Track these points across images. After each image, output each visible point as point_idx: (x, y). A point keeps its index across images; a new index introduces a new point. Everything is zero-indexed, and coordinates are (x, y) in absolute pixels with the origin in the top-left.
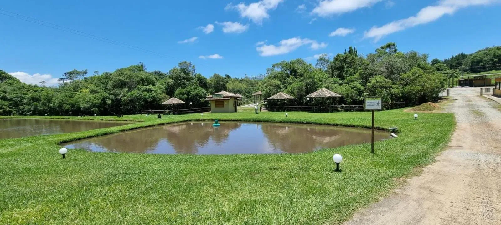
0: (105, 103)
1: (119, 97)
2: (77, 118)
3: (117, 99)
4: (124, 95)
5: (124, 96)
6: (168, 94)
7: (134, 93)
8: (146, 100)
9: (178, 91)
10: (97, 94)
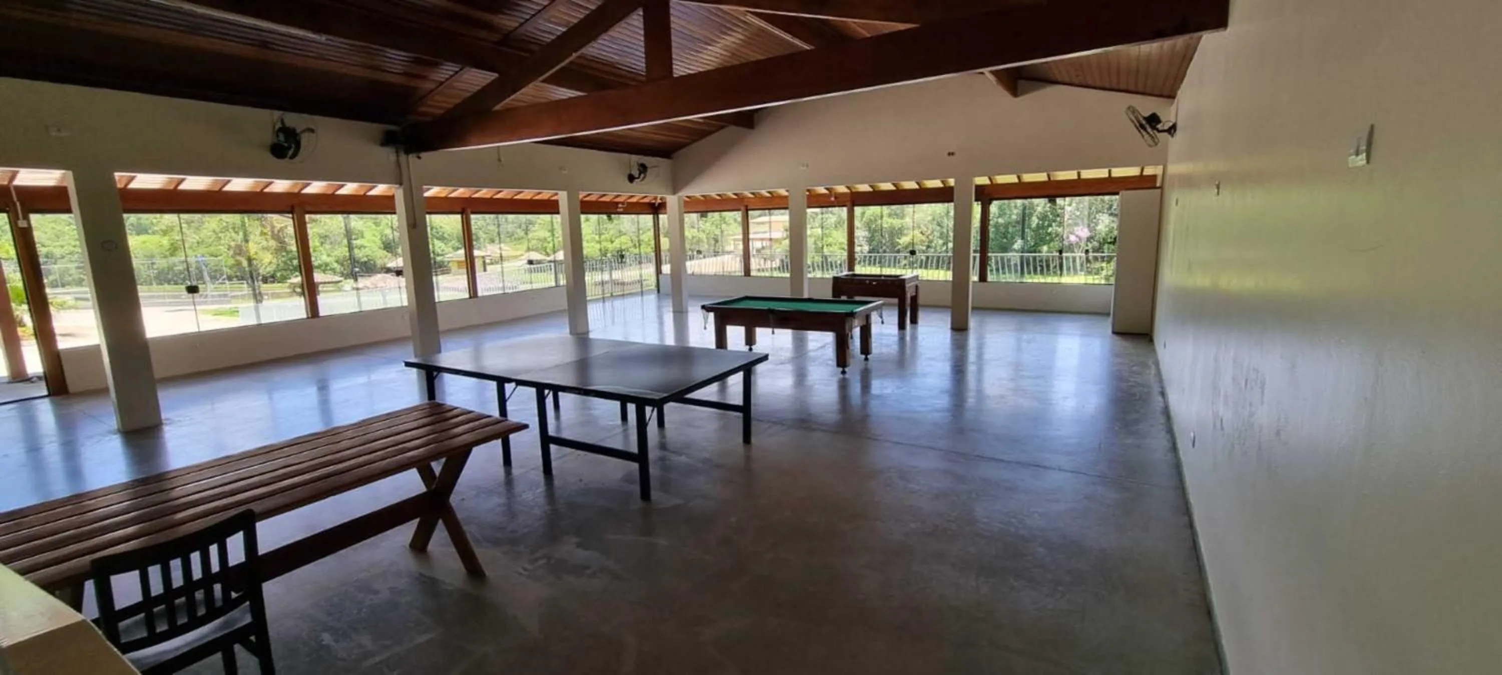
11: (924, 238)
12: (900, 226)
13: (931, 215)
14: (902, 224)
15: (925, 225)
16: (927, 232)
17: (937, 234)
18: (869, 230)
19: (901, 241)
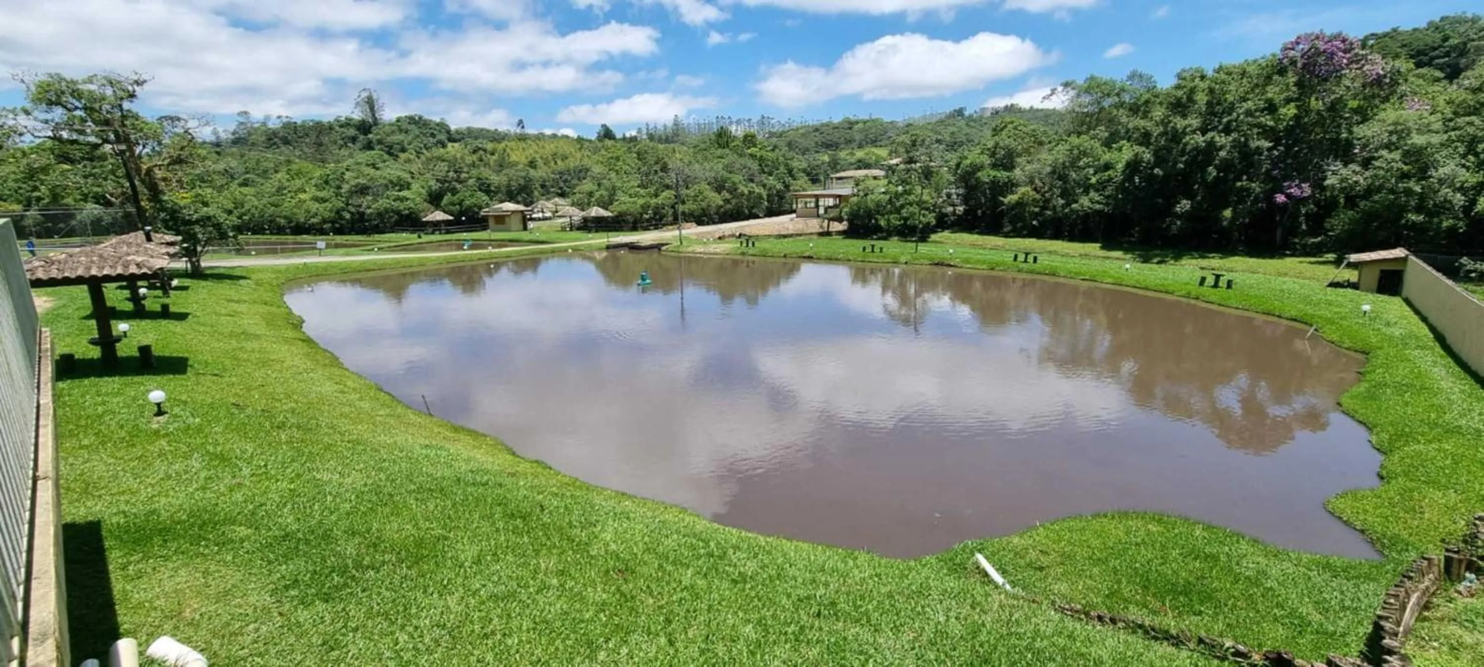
0: (342, 218)
1: (362, 210)
2: (299, 238)
3: (358, 212)
4: (370, 205)
5: (369, 208)
6: (431, 202)
7: (382, 203)
8: (398, 212)
9: (446, 200)
10: (327, 204)
11: (1038, 196)
12: (1006, 180)
13: (1050, 165)
14: (1008, 177)
15: (1041, 180)
16: (1043, 188)
17: (1058, 192)
18: (966, 187)
19: (1006, 201)
